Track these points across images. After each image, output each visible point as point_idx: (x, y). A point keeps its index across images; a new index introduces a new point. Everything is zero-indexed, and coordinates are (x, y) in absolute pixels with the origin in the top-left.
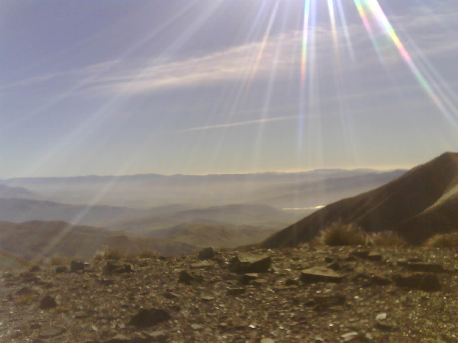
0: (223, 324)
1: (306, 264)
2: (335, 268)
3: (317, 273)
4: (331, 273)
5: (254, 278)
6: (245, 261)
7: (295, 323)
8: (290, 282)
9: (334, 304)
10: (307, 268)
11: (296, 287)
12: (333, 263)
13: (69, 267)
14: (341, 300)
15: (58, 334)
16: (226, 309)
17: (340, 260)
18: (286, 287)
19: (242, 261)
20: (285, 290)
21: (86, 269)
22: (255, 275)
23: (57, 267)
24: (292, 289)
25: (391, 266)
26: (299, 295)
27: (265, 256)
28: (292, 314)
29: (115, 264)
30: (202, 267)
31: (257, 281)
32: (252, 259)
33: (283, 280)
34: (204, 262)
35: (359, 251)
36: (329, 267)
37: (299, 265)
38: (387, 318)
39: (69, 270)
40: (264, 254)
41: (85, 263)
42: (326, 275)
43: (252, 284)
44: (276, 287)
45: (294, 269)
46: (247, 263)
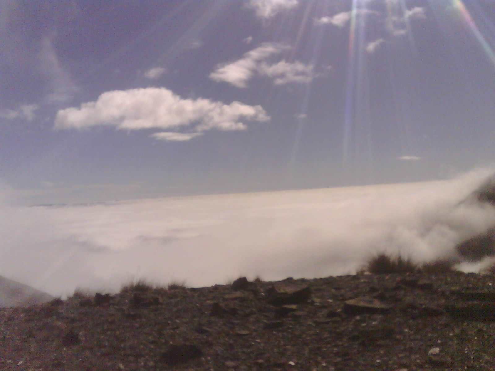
0: (260, 361)
1: (350, 294)
2: (381, 298)
3: (362, 304)
4: (377, 304)
5: (293, 310)
6: (283, 291)
7: (338, 359)
8: (332, 314)
9: (381, 338)
10: (351, 298)
11: (338, 319)
12: (380, 292)
13: (93, 300)
14: (389, 334)
16: (262, 345)
17: (386, 289)
18: (328, 320)
19: (279, 291)
20: (327, 323)
21: (111, 302)
22: (294, 307)
24: (334, 322)
25: (443, 294)
26: (342, 329)
27: (305, 286)
28: (335, 350)
29: (142, 297)
30: (236, 299)
31: (296, 313)
32: (290, 290)
33: (325, 312)
34: (238, 294)
35: (408, 279)
36: (374, 298)
37: (342, 295)
38: (441, 352)
39: (94, 303)
40: (303, 283)
41: (109, 296)
42: (371, 306)
43: (291, 317)
44: (317, 320)
45: (336, 300)
46: (284, 293)
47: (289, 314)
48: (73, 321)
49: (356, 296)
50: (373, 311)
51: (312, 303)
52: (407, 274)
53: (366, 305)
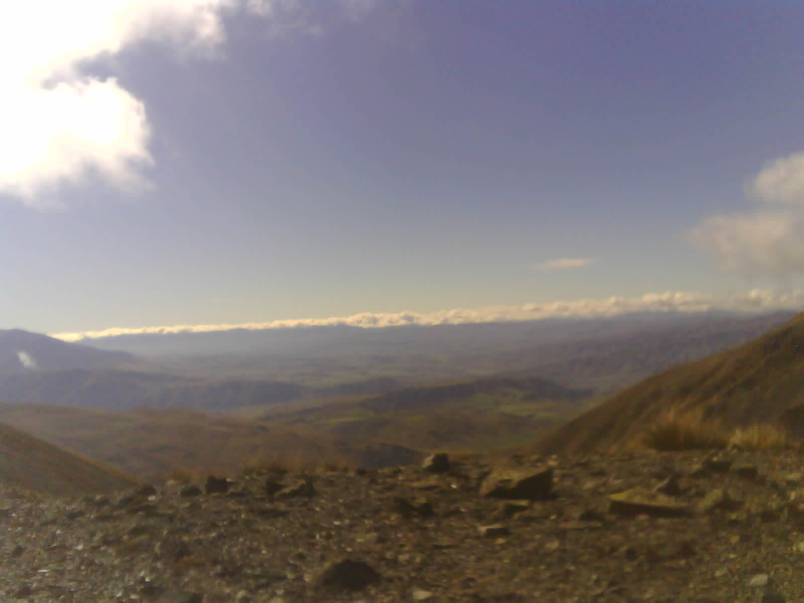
0: (471, 591)
1: (618, 483)
2: (670, 490)
3: (637, 500)
4: (663, 501)
5: (523, 509)
6: (506, 477)
8: (588, 516)
9: (672, 558)
10: (620, 490)
11: (599, 525)
12: (666, 482)
13: (202, 488)
14: (686, 550)
17: (678, 476)
18: (582, 525)
19: (500, 478)
20: (580, 530)
21: (231, 490)
22: (523, 503)
23: (183, 487)
24: (592, 529)
25: (775, 486)
26: (604, 541)
27: (541, 469)
28: (594, 577)
29: (280, 483)
30: (430, 488)
31: (527, 513)
32: (516, 476)
33: (576, 512)
34: (433, 480)
35: (715, 459)
36: (660, 490)
37: (604, 484)
38: (770, 582)
39: (204, 492)
40: (539, 464)
41: (228, 480)
42: (654, 503)
43: (520, 519)
44: (563, 525)
45: (595, 492)
46: (509, 481)
47: (516, 516)
48: (171, 519)
49: (630, 486)
50: (656, 512)
51: (555, 496)
52: (713, 451)
53: (646, 502)
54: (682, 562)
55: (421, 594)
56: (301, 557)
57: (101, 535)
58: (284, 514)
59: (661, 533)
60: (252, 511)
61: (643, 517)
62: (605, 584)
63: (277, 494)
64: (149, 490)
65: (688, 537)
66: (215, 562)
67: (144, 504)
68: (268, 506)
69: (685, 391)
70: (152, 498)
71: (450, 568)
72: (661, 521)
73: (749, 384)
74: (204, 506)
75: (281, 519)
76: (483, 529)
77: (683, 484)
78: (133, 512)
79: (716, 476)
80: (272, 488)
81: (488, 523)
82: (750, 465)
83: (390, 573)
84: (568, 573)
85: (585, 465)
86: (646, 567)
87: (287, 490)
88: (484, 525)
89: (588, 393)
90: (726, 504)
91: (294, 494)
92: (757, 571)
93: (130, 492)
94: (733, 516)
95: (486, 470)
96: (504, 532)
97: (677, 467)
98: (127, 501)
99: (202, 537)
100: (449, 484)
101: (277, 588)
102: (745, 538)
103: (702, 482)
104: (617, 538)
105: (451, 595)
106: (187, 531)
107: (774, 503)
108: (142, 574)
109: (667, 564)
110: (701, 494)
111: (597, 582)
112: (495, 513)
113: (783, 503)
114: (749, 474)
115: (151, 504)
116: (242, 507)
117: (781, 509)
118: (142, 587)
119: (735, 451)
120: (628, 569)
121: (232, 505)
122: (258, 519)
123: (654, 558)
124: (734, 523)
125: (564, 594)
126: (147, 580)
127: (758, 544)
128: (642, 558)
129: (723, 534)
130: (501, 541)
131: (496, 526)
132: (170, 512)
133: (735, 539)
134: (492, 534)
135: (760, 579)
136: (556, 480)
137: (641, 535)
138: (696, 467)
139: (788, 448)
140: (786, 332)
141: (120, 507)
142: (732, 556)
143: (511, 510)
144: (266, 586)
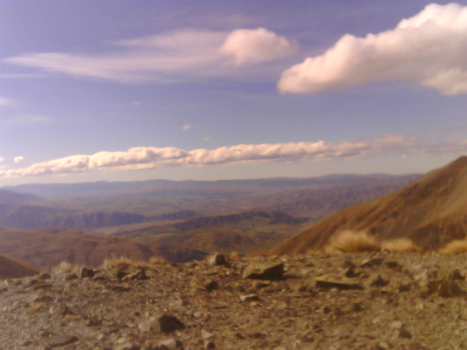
1: (321, 270)
2: (350, 274)
3: (331, 280)
4: (346, 280)
5: (265, 285)
6: (257, 268)
8: (302, 290)
9: (349, 312)
10: (321, 275)
11: (309, 294)
12: (347, 269)
14: (357, 308)
15: (67, 343)
17: (353, 266)
18: (299, 295)
19: (253, 268)
20: (298, 297)
21: (96, 276)
22: (267, 282)
23: (68, 274)
24: (305, 297)
25: (407, 272)
27: (278, 263)
28: (305, 323)
29: (125, 272)
31: (268, 288)
32: (263, 267)
33: (296, 287)
34: (216, 269)
35: (375, 257)
36: (343, 274)
37: (313, 272)
38: (404, 326)
39: (80, 277)
40: (277, 260)
41: (94, 270)
42: (340, 282)
43: (264, 292)
44: (289, 295)
45: (308, 276)
46: (259, 270)
47: (263, 290)
48: (60, 292)
49: (327, 272)
50: (342, 287)
51: (285, 278)
52: (373, 252)
53: (336, 281)
54: (355, 315)
55: (206, 335)
56: (137, 314)
57: (17, 302)
58: (128, 290)
59: (344, 298)
60: (108, 287)
61: (334, 290)
62: (311, 327)
63: (123, 279)
64: (47, 276)
65: (358, 300)
66: (86, 318)
67: (43, 284)
68: (117, 285)
69: (359, 219)
70: (47, 281)
71: (223, 319)
72: (344, 292)
73: (395, 215)
74: (79, 286)
75: (125, 293)
76: (243, 297)
77: (357, 271)
78: (36, 289)
79: (375, 266)
80: (120, 275)
81: (246, 294)
82: (394, 260)
83: (189, 323)
84: (291, 321)
85: (303, 261)
86: (334, 317)
87: (130, 276)
88: (244, 295)
89: (306, 220)
90: (380, 282)
91: (134, 277)
92: (397, 319)
93: (35, 277)
94: (384, 289)
95: (246, 264)
96: (255, 299)
97: (354, 261)
98: (34, 282)
99: (78, 303)
100: (225, 272)
101: (123, 332)
102: (390, 301)
103: (367, 270)
104: (318, 302)
105: (224, 335)
106: (69, 300)
107: (406, 281)
108: (42, 325)
109: (346, 316)
110: (366, 277)
111: (307, 327)
112: (250, 288)
113: (412, 281)
114: (393, 265)
115: (48, 284)
116: (102, 286)
117: (410, 285)
118: (42, 332)
119: (386, 252)
120: (324, 319)
121: (96, 284)
122: (112, 292)
123: (339, 313)
124: (384, 293)
125: (288, 334)
126: (45, 328)
127: (397, 305)
128: (333, 312)
129: (378, 299)
130: (253, 304)
131: (252, 295)
132: (59, 288)
133: (384, 302)
134: (248, 300)
135: (397, 324)
136: (285, 269)
137: (333, 300)
138: (365, 261)
139: (414, 250)
140: (415, 187)
141: (28, 286)
142: (382, 311)
143: (260, 286)
144: (116, 331)
